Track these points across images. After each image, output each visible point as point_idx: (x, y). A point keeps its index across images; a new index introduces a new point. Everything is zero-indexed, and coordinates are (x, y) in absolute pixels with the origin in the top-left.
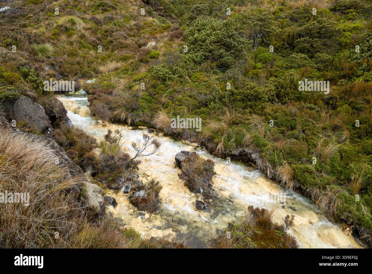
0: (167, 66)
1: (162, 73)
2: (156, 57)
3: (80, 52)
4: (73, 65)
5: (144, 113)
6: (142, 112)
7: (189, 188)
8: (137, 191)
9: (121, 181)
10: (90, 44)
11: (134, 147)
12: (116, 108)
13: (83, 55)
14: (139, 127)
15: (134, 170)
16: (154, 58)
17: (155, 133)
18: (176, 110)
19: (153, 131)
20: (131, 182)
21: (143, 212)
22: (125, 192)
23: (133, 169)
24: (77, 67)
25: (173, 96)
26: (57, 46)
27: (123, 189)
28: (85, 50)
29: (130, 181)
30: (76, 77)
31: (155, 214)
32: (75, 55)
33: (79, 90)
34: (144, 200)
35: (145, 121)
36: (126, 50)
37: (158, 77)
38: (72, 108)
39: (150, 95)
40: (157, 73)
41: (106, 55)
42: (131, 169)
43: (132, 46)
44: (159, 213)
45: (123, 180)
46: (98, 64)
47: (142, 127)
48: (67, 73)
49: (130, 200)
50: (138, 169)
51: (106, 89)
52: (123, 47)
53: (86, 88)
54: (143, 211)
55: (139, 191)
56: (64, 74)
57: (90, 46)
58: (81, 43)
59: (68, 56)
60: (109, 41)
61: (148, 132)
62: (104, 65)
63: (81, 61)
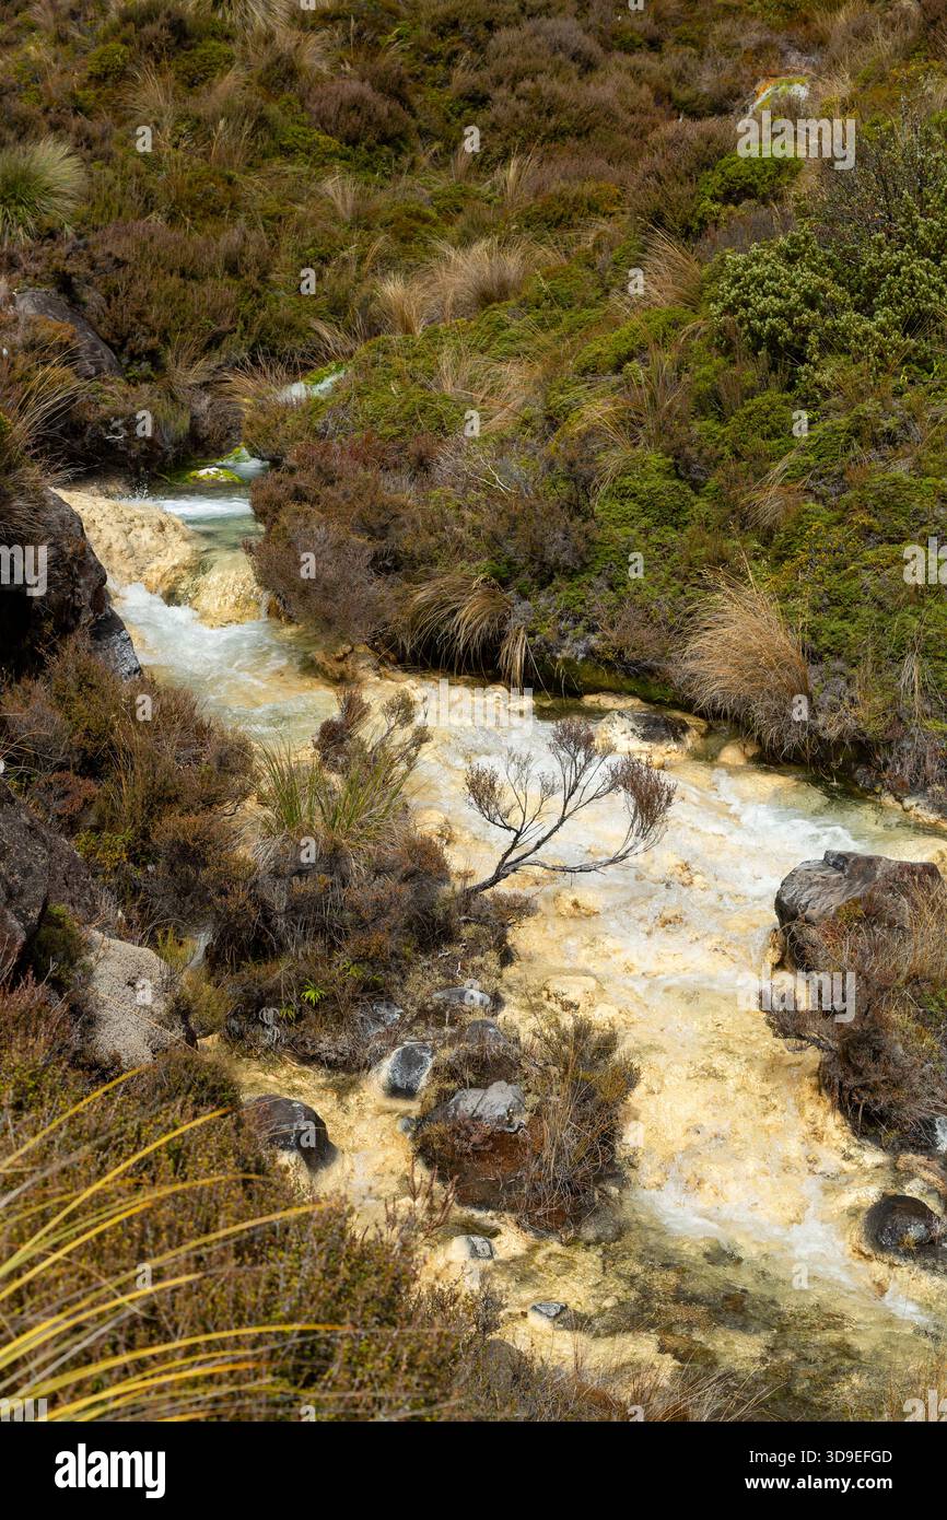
0: (814, 244)
1: (778, 303)
2: (763, 189)
3: (256, 189)
4: (194, 277)
5: (622, 600)
6: (611, 587)
7: (843, 1111)
8: (465, 1085)
9: (378, 1020)
10: (323, 123)
11: (480, 801)
12: (433, 562)
13: (274, 207)
14: (589, 700)
15: (478, 960)
16: (751, 196)
17: (691, 740)
18: (855, 574)
19: (676, 731)
20: (447, 1030)
21: (483, 1216)
22: (395, 1091)
23: (470, 953)
24: (220, 290)
25: (842, 474)
26: (107, 158)
27: (385, 1070)
28: (290, 168)
29: (440, 1024)
30: (213, 366)
31: (567, 1244)
32: (216, 212)
33: (230, 448)
34: (502, 1142)
35: (629, 655)
36: (575, 152)
37: (752, 332)
38: (153, 566)
39: (680, 468)
40: (746, 304)
41: (434, 197)
42: (459, 950)
43: (631, 119)
44: (598, 1241)
45: (397, 1016)
46: (365, 268)
47: (607, 701)
48: (153, 333)
49: (414, 1139)
50: (507, 957)
51: (393, 438)
52: (558, 134)
53: (267, 433)
54: (490, 1213)
55: (482, 1083)
56: (131, 345)
57: (322, 138)
58: (262, 122)
59: (172, 218)
60: (462, 97)
61: (640, 730)
62: (408, 272)
63: (252, 250)
